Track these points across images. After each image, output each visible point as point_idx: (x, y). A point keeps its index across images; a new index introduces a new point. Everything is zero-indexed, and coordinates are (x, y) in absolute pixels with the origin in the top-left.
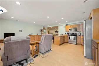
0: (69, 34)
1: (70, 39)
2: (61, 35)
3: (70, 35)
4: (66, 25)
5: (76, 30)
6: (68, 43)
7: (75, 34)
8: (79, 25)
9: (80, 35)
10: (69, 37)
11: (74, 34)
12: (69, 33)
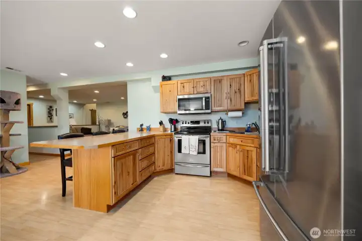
0: (180, 126)
1: (180, 151)
2: (142, 130)
3: (181, 133)
4: (165, 78)
5: (207, 107)
6: (171, 171)
7: (202, 124)
8: (219, 81)
9: (222, 130)
10: (176, 140)
11: (198, 122)
12: (177, 121)
